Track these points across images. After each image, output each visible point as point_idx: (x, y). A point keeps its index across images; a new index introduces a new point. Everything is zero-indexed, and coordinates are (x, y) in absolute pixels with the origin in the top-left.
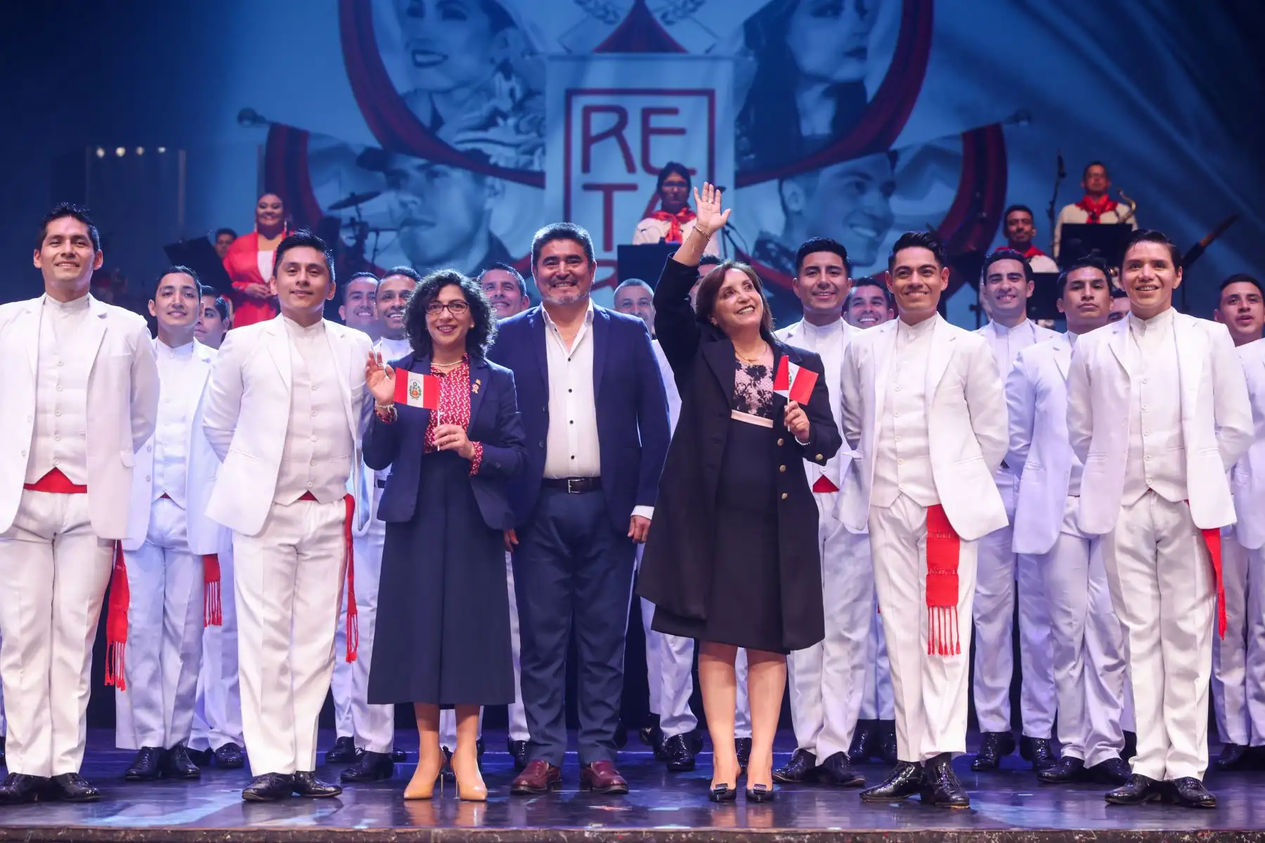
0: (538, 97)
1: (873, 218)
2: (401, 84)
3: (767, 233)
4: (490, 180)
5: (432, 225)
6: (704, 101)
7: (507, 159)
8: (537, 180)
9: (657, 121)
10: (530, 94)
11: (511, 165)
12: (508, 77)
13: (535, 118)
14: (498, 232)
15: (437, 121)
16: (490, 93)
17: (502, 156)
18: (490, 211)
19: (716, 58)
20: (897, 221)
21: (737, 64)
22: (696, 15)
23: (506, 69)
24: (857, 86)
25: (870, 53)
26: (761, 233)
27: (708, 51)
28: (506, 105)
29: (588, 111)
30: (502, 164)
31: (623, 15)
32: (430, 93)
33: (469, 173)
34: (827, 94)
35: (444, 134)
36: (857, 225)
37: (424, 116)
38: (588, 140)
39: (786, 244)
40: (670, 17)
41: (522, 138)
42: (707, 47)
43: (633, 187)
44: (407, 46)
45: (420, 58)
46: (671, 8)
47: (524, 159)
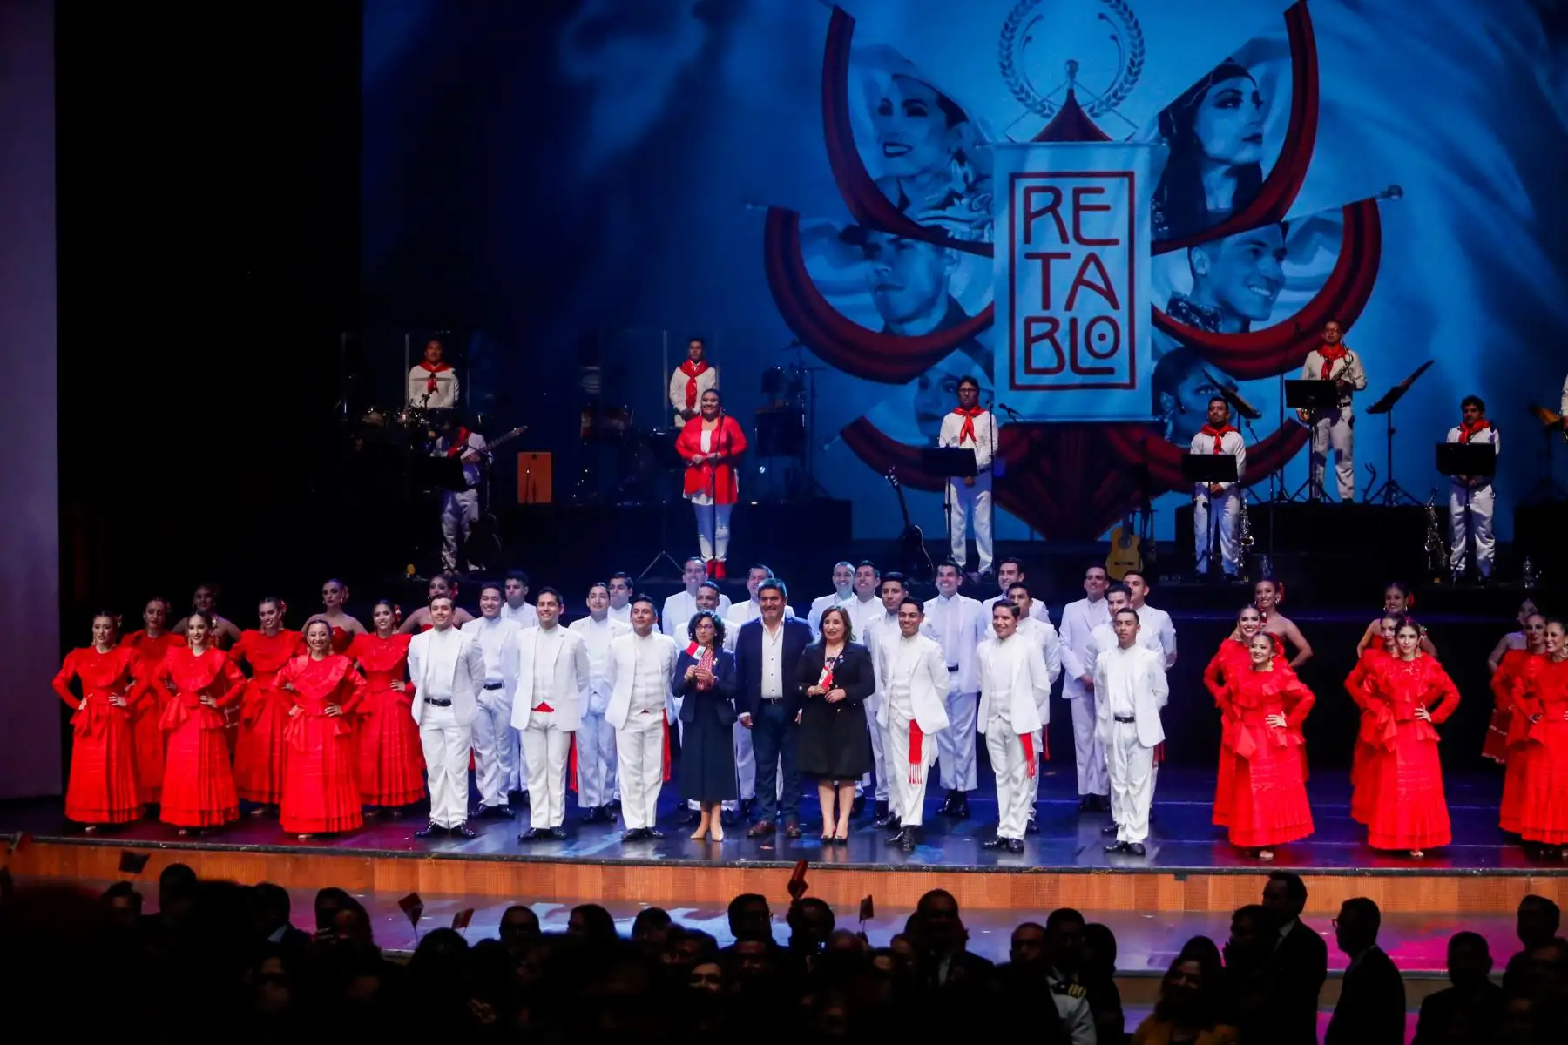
0: (987, 180)
1: (1268, 279)
2: (874, 173)
3: (1178, 293)
4: (948, 250)
5: (901, 289)
6: (1126, 180)
7: (963, 233)
8: (986, 250)
9: (1085, 199)
10: (980, 178)
11: (965, 238)
12: (961, 163)
13: (985, 197)
14: (957, 293)
15: (905, 202)
16: (948, 178)
17: (958, 231)
18: (949, 276)
19: (1136, 145)
20: (1287, 282)
21: (1153, 149)
22: (1117, 109)
23: (961, 157)
24: (1254, 168)
25: (1264, 138)
26: (1173, 293)
27: (1128, 139)
28: (960, 187)
29: (1028, 191)
30: (957, 237)
31: (1057, 110)
32: (898, 178)
33: (930, 245)
34: (1228, 174)
35: (908, 212)
36: (1253, 286)
37: (894, 199)
38: (1029, 217)
39: (1194, 302)
40: (1096, 111)
41: (975, 215)
42: (1127, 136)
43: (1066, 256)
44: (879, 140)
45: (890, 150)
46: (1097, 103)
47: (976, 232)
